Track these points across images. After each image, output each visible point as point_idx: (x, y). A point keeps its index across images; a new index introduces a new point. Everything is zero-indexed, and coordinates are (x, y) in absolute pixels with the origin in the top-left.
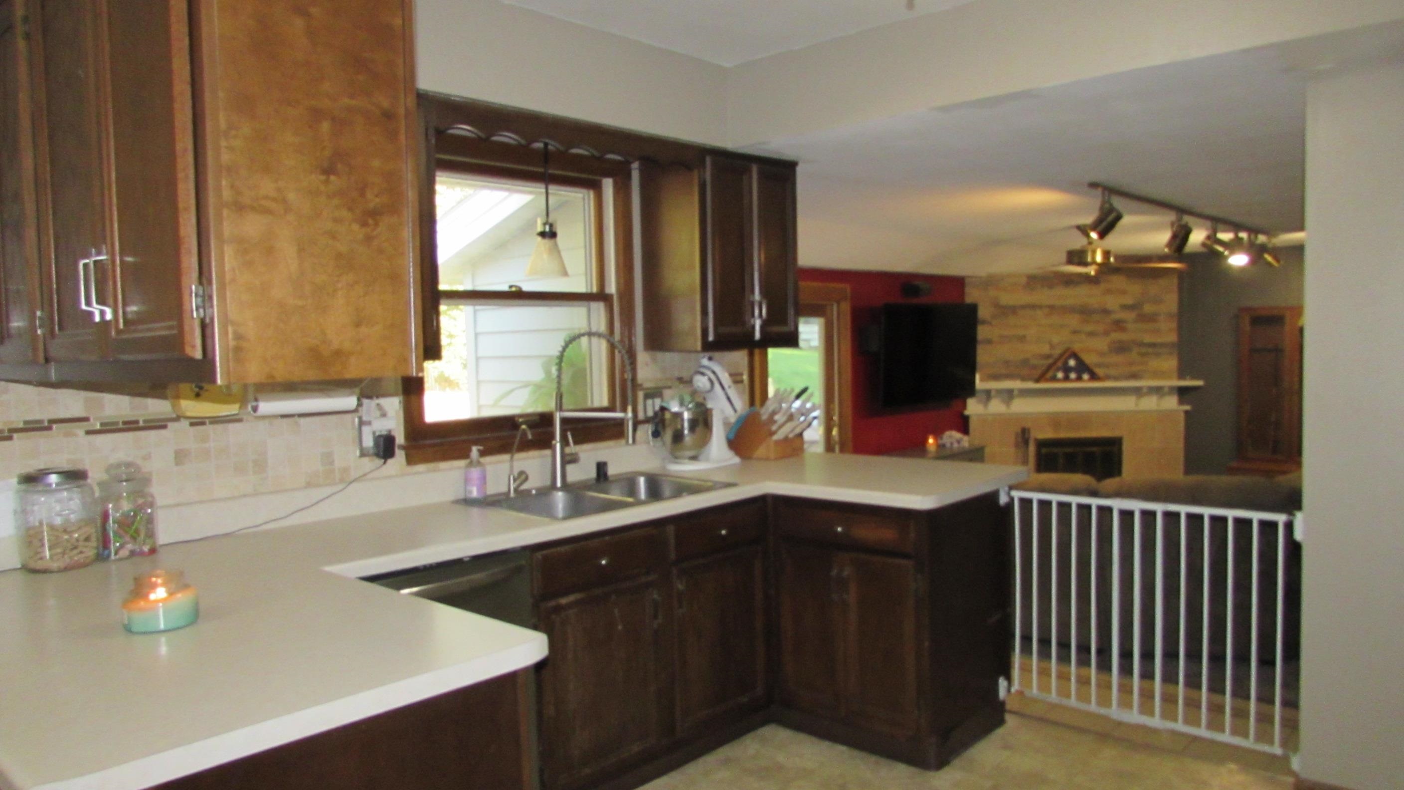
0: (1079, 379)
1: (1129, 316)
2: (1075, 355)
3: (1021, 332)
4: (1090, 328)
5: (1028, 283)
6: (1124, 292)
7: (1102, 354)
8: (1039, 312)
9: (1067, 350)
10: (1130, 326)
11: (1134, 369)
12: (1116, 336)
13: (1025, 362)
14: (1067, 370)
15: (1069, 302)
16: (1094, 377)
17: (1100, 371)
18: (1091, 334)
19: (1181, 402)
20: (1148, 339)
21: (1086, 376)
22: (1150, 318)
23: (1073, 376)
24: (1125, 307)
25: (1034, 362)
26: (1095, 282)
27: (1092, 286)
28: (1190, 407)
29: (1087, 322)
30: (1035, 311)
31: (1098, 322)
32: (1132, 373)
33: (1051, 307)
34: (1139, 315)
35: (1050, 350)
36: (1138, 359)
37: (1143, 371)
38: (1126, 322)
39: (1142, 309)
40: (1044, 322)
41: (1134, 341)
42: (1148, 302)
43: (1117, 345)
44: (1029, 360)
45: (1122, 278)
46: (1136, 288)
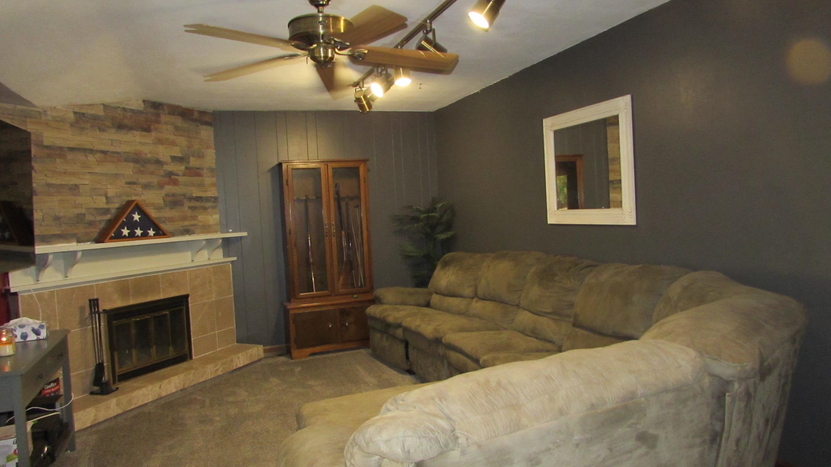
0: (145, 235)
1: (180, 168)
2: (139, 209)
3: (74, 181)
4: (144, 179)
5: (77, 121)
6: (173, 144)
7: (158, 208)
8: (91, 158)
9: (129, 203)
10: (181, 179)
11: (186, 223)
12: (169, 189)
13: (80, 217)
14: (132, 226)
16: (160, 233)
17: (164, 227)
18: (147, 186)
19: (226, 254)
20: (196, 193)
21: (151, 232)
22: (195, 172)
23: (139, 232)
24: (174, 159)
25: (89, 218)
26: (148, 130)
27: (144, 133)
28: (235, 259)
29: (141, 172)
30: (86, 156)
31: (152, 173)
32: (186, 228)
33: (104, 152)
34: (187, 168)
35: (107, 203)
36: (189, 213)
37: (194, 225)
38: (177, 175)
39: (188, 162)
40: (98, 170)
41: (184, 195)
42: (193, 156)
43: (170, 199)
44: (84, 215)
45: (171, 128)
46: (182, 141)
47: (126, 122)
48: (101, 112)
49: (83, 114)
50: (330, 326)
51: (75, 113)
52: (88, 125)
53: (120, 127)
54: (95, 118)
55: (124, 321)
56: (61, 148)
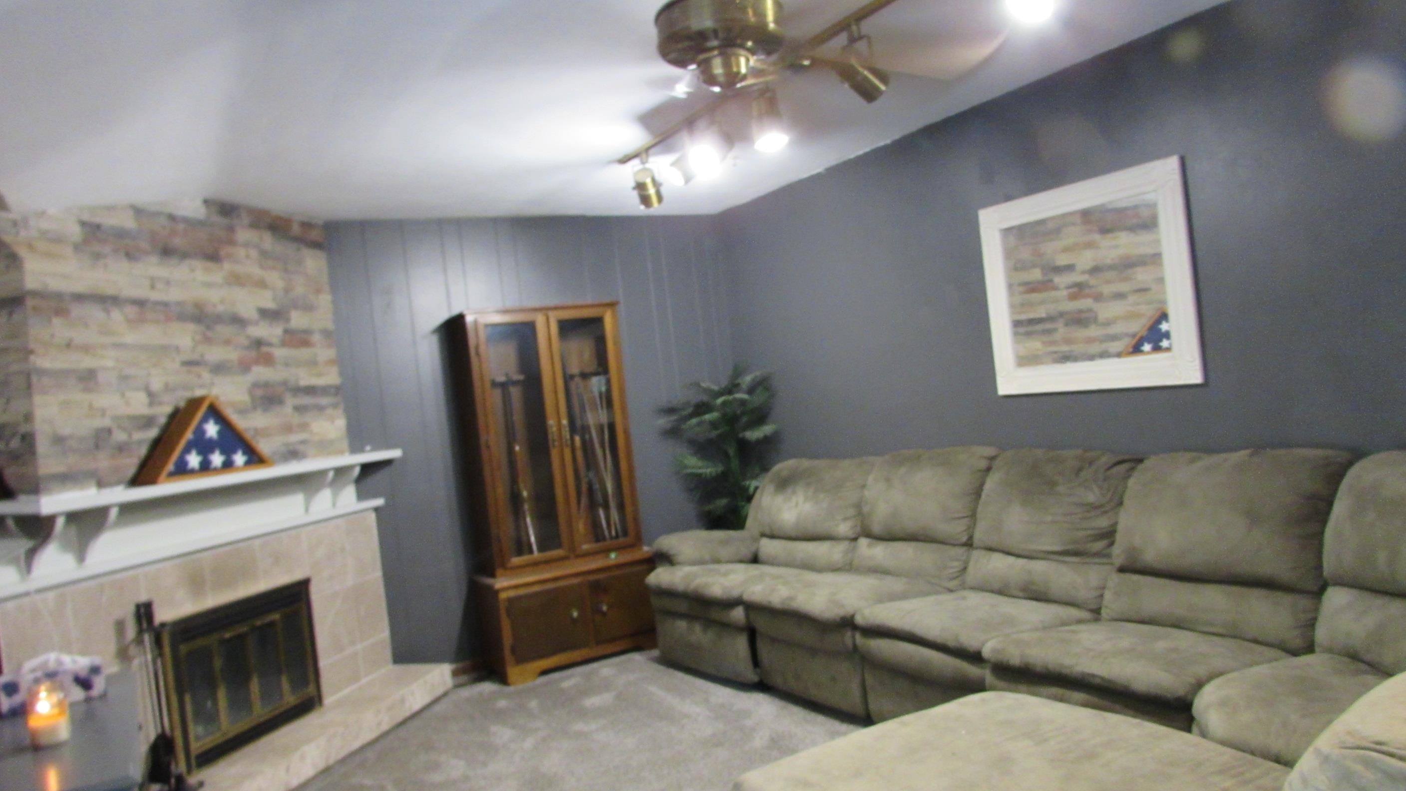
0: (228, 465)
1: (275, 332)
2: (215, 413)
3: (87, 362)
4: (215, 354)
5: (86, 241)
6: (262, 284)
8: (116, 315)
9: (194, 404)
10: (280, 353)
11: (294, 438)
12: (261, 373)
13: (101, 437)
14: (204, 446)
15: (174, 295)
16: (255, 459)
17: (264, 447)
18: (219, 369)
19: (362, 495)
20: (303, 378)
21: (239, 459)
22: (300, 339)
23: (217, 459)
24: (266, 314)
25: (120, 436)
26: (213, 257)
27: (210, 264)
28: (379, 502)
29: (207, 340)
30: (107, 311)
31: (227, 342)
32: (291, 448)
33: (140, 303)
34: (286, 331)
35: (151, 404)
36: (296, 419)
37: (303, 442)
38: (270, 344)
39: (288, 320)
40: (130, 338)
41: (285, 383)
42: (296, 307)
43: (259, 392)
44: (109, 431)
45: (254, 253)
46: (275, 278)
47: (178, 242)
48: (128, 222)
49: (98, 227)
50: (575, 614)
51: (83, 224)
52: (107, 249)
53: (167, 252)
54: (121, 234)
55: (200, 642)
56: (58, 296)
